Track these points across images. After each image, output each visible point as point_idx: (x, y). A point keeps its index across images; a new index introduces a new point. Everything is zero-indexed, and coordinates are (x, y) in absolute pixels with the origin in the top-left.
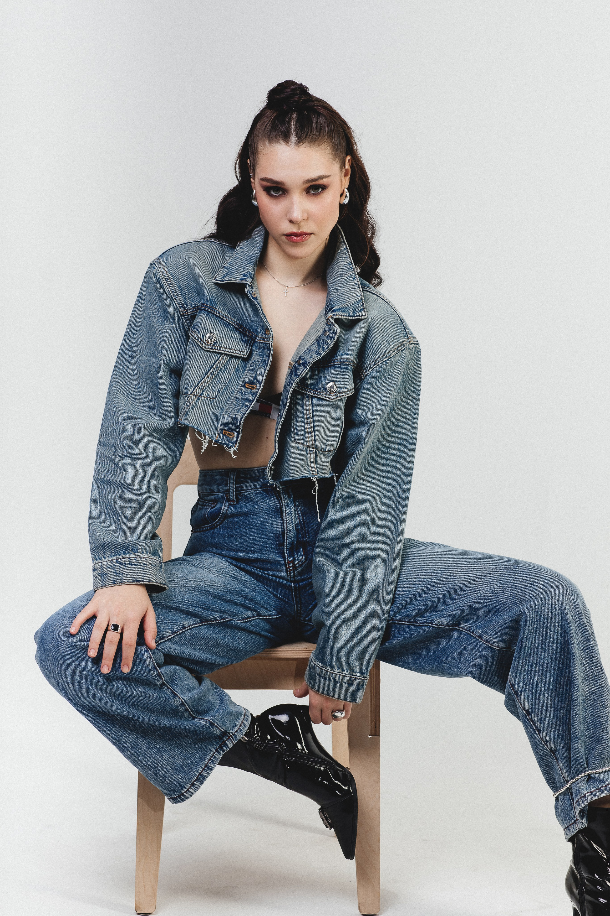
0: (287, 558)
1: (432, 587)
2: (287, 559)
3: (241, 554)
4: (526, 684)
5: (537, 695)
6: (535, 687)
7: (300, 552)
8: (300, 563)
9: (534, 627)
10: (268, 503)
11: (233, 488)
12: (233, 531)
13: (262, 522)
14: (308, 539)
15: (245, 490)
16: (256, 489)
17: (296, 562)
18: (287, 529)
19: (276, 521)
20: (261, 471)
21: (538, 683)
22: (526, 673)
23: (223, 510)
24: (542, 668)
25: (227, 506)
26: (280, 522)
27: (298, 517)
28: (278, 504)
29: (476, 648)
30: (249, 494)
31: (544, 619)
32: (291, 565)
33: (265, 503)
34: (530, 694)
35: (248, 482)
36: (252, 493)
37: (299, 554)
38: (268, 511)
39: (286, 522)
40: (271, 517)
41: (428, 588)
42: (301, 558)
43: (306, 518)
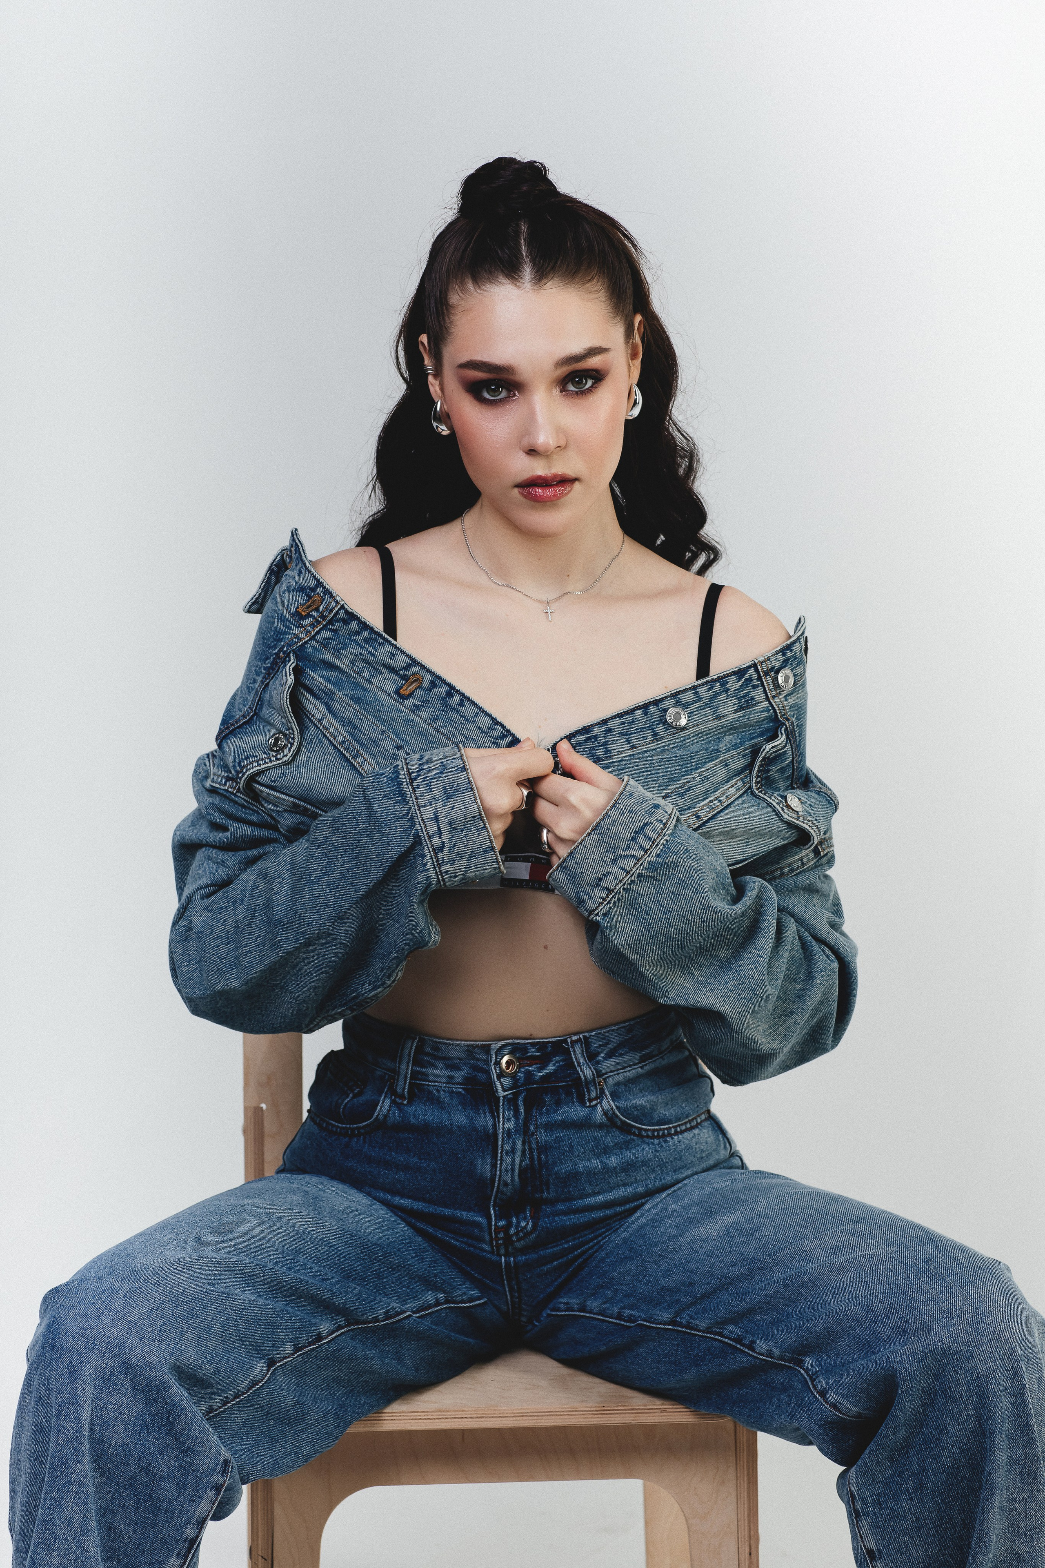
0: (493, 1219)
1: (759, 1269)
2: (493, 1223)
3: (402, 1201)
4: (880, 1505)
5: (896, 1532)
6: (897, 1517)
7: (525, 1212)
8: (521, 1234)
9: (925, 1403)
10: (472, 1119)
11: (407, 1073)
12: (391, 1154)
13: (453, 1153)
14: (545, 1195)
15: (431, 1082)
16: (453, 1084)
17: (512, 1231)
18: (499, 1180)
19: (483, 1158)
20: (467, 1050)
21: (905, 1511)
22: (887, 1484)
23: (379, 1114)
24: (921, 1486)
25: (387, 1103)
26: (489, 1161)
27: (529, 1154)
28: (490, 1123)
29: (810, 1415)
30: (438, 1091)
31: (950, 1397)
32: (501, 1235)
33: (466, 1116)
34: (884, 1526)
35: (436, 1067)
36: (444, 1091)
37: (522, 1216)
38: (469, 1135)
39: (501, 1166)
40: (473, 1148)
41: (751, 1272)
42: (523, 1224)
43: (547, 1156)
